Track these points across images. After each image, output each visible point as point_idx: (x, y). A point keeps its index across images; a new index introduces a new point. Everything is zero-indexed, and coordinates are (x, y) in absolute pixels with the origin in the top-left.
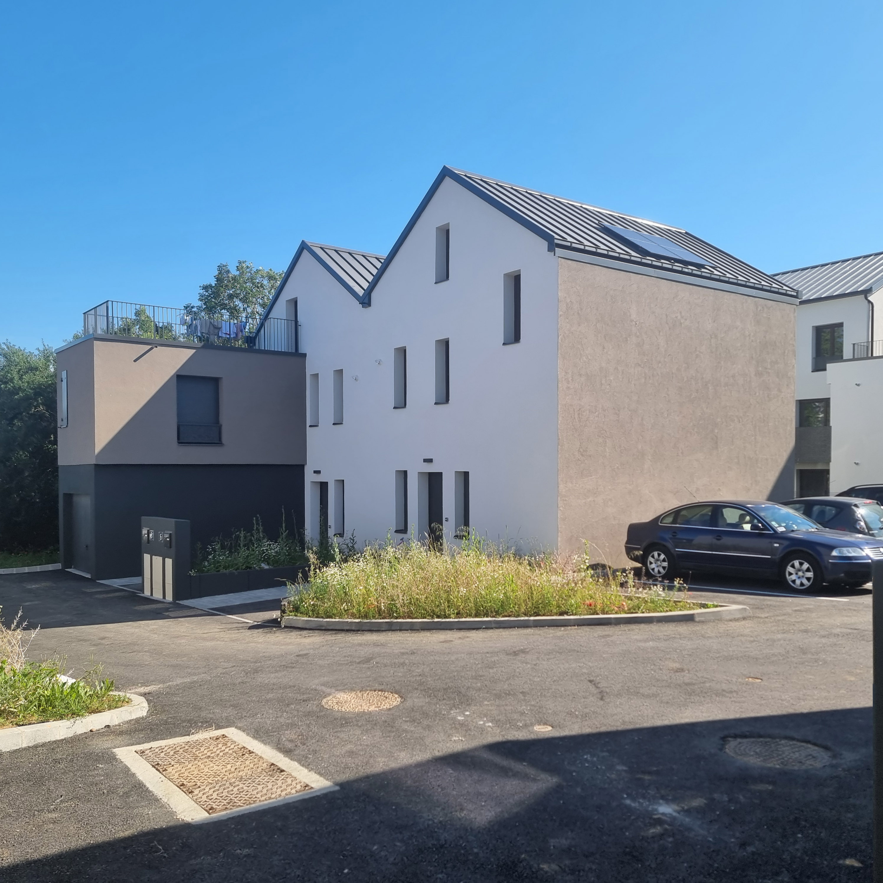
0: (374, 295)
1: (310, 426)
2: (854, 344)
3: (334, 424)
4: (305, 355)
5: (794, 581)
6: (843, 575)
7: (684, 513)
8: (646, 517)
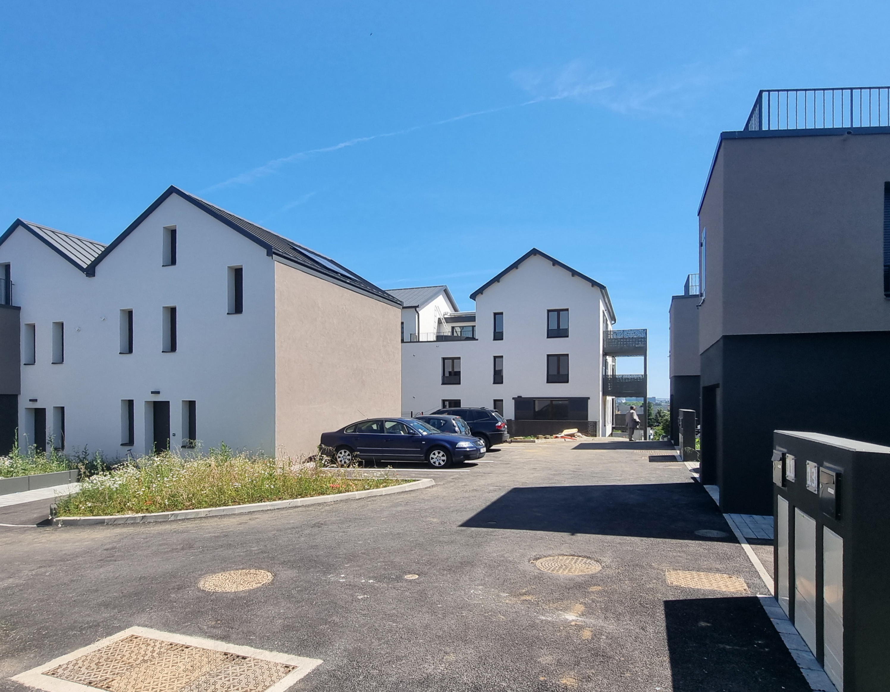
0: (99, 269)
1: (25, 364)
2: (411, 334)
3: (52, 363)
4: (19, 308)
5: (435, 463)
6: (462, 457)
7: (360, 426)
8: (334, 428)
